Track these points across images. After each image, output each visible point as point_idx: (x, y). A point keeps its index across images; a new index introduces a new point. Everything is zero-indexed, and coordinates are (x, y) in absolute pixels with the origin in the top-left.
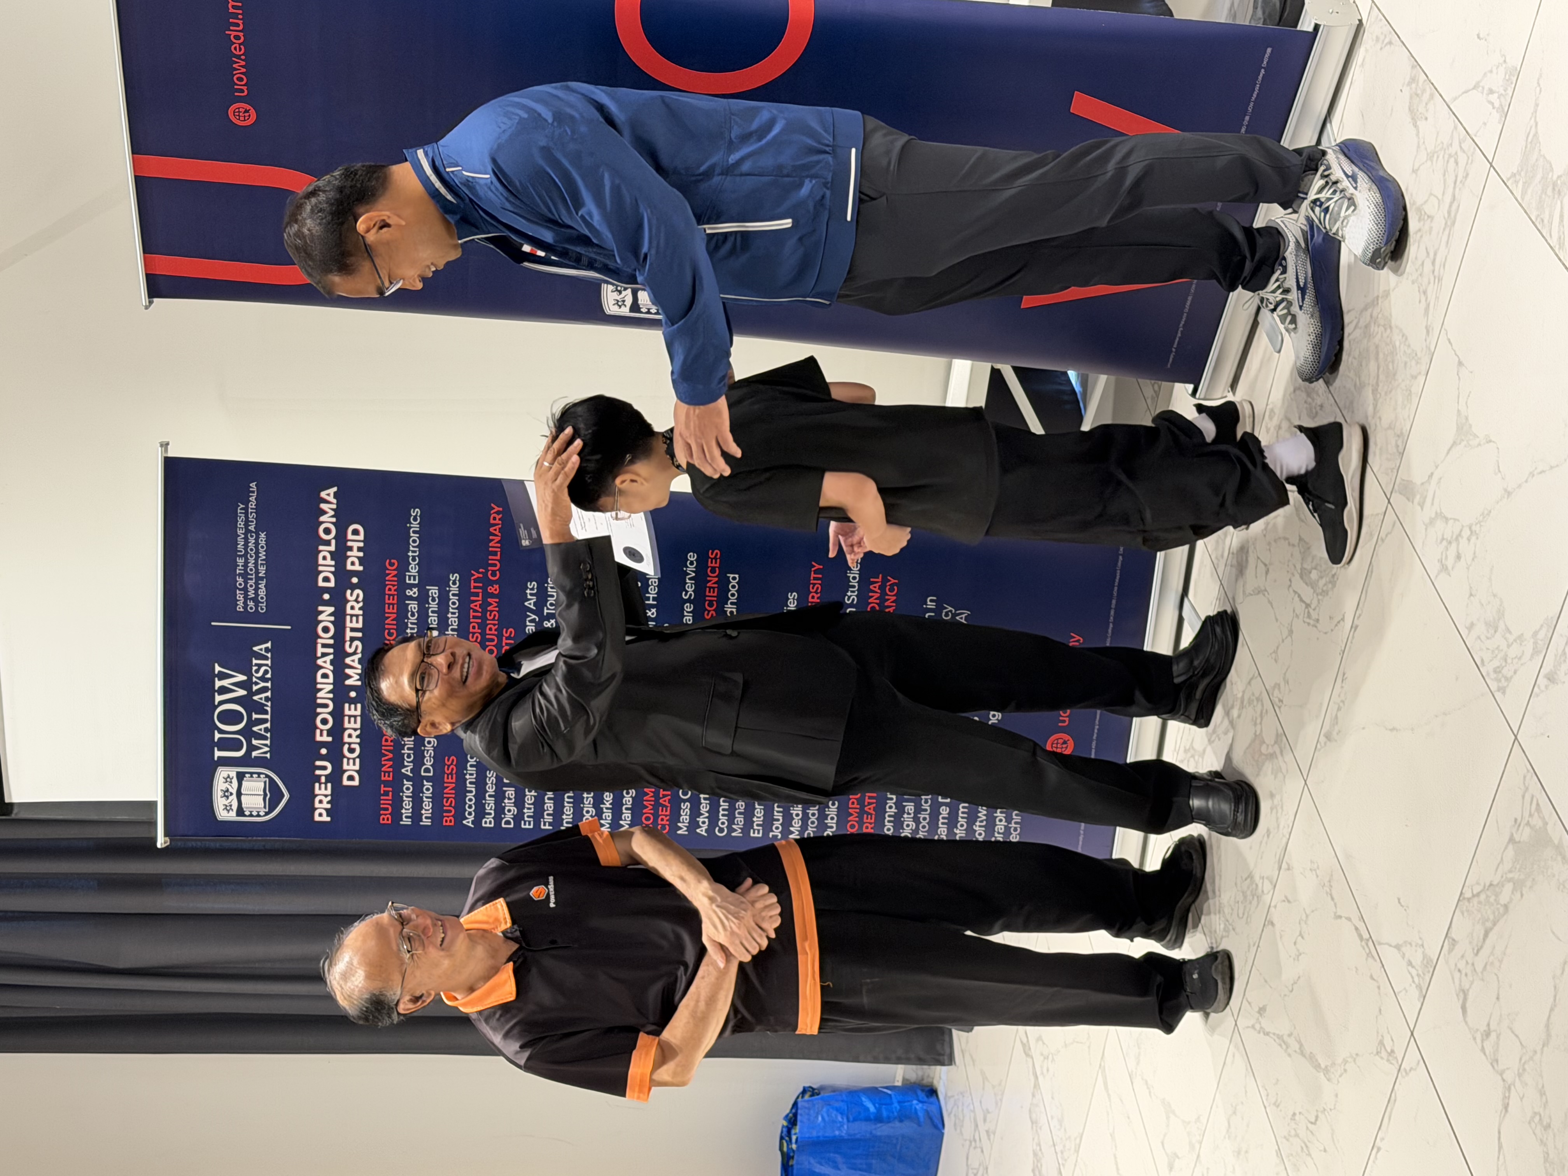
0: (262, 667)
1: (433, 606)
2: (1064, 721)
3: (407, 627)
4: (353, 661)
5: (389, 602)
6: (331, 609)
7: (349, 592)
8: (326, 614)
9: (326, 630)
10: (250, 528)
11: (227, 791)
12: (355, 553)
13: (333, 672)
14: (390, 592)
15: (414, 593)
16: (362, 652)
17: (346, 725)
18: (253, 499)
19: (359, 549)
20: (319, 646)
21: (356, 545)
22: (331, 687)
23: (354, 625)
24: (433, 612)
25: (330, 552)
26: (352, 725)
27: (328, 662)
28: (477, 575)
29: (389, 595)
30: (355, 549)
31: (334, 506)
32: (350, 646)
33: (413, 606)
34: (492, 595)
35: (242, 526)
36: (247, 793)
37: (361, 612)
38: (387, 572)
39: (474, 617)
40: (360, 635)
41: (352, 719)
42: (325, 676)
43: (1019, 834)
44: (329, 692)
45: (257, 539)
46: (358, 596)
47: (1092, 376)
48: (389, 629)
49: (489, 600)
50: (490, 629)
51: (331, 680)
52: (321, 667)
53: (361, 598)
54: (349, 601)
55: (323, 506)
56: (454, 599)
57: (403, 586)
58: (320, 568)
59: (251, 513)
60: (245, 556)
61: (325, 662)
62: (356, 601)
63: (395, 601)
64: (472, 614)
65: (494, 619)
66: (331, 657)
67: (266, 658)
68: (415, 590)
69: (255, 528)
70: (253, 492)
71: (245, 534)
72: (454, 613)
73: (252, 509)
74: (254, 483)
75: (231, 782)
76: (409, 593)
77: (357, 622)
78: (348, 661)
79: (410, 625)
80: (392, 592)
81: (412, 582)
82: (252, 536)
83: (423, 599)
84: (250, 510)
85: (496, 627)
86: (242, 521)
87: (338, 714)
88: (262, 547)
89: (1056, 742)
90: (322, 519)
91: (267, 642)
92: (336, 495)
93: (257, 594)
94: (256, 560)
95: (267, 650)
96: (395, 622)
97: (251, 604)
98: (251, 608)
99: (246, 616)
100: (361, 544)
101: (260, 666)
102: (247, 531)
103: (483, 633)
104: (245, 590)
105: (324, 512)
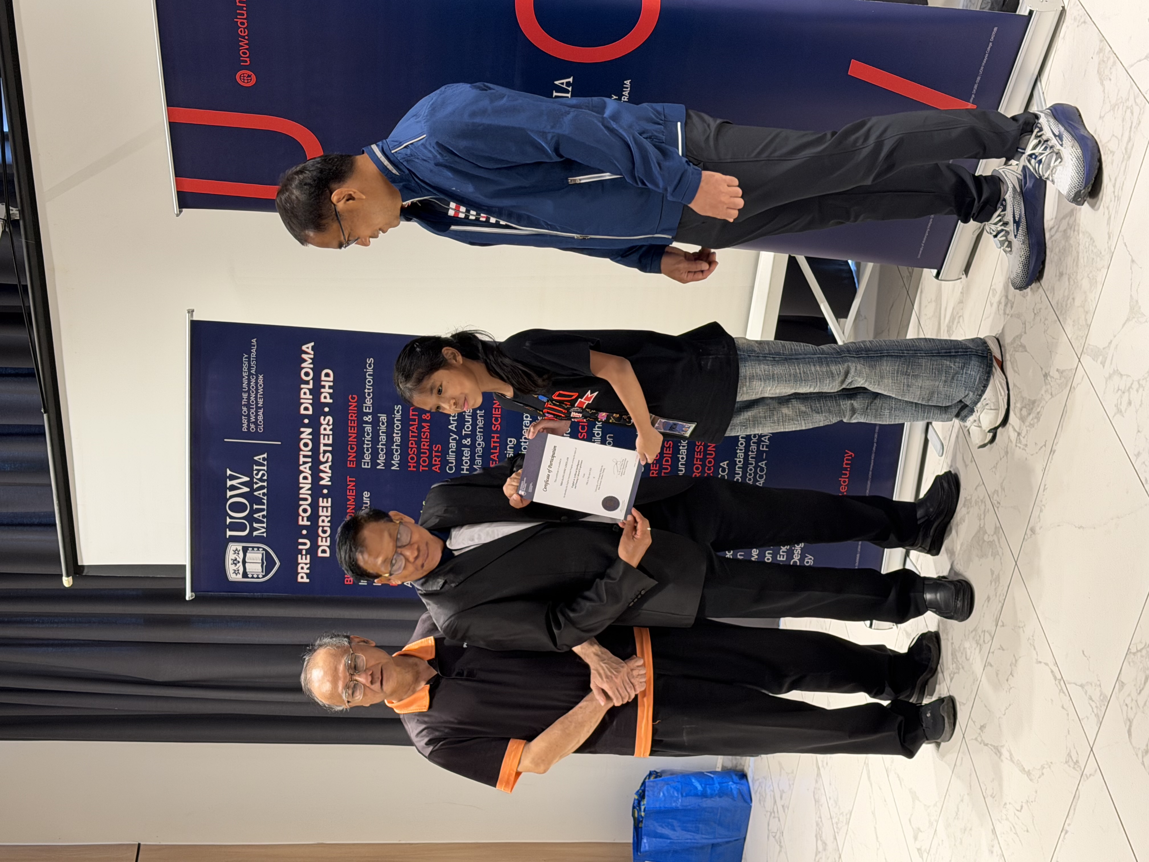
0: (261, 472)
1: (383, 428)
3: (364, 443)
4: (325, 467)
5: (351, 425)
6: (309, 430)
7: (322, 418)
8: (306, 434)
9: (306, 445)
10: (252, 371)
11: (236, 560)
12: (327, 390)
13: (311, 475)
15: (369, 419)
16: (332, 461)
17: (321, 513)
18: (254, 351)
19: (330, 387)
20: (301, 456)
21: (327, 384)
22: (310, 486)
23: (326, 442)
24: (383, 432)
25: (309, 389)
26: (325, 513)
27: (308, 468)
29: (351, 420)
30: (327, 387)
31: (312, 356)
32: (323, 457)
33: (368, 428)
34: (425, 421)
35: (246, 370)
36: (250, 561)
37: (331, 433)
38: (350, 404)
39: (412, 436)
40: (330, 448)
41: (325, 509)
42: (305, 478)
44: (308, 490)
45: (257, 380)
46: (329, 421)
48: (351, 445)
49: (423, 424)
50: (424, 445)
51: (310, 481)
52: (303, 472)
53: (331, 423)
54: (322, 424)
55: (304, 356)
56: (397, 423)
57: (361, 414)
58: (302, 401)
59: (253, 361)
60: (248, 391)
61: (305, 468)
62: (328, 424)
63: (356, 425)
64: (411, 434)
65: (426, 438)
66: (310, 464)
67: (263, 465)
68: (370, 417)
69: (255, 372)
70: (254, 346)
71: (249, 376)
72: (398, 433)
74: (255, 340)
75: (238, 554)
76: (366, 419)
77: (328, 439)
78: (322, 467)
79: (366, 442)
80: (353, 418)
81: (368, 411)
82: (253, 378)
83: (375, 423)
84: (252, 359)
85: (428, 443)
86: (246, 367)
87: (314, 506)
88: (261, 385)
90: (303, 365)
91: (264, 454)
92: (313, 348)
93: (256, 419)
94: (256, 394)
95: (264, 459)
96: (355, 440)
97: (252, 426)
98: (253, 429)
99: (249, 435)
100: (331, 384)
101: (259, 470)
102: (250, 374)
103: (419, 448)
104: (248, 416)
105: (305, 361)
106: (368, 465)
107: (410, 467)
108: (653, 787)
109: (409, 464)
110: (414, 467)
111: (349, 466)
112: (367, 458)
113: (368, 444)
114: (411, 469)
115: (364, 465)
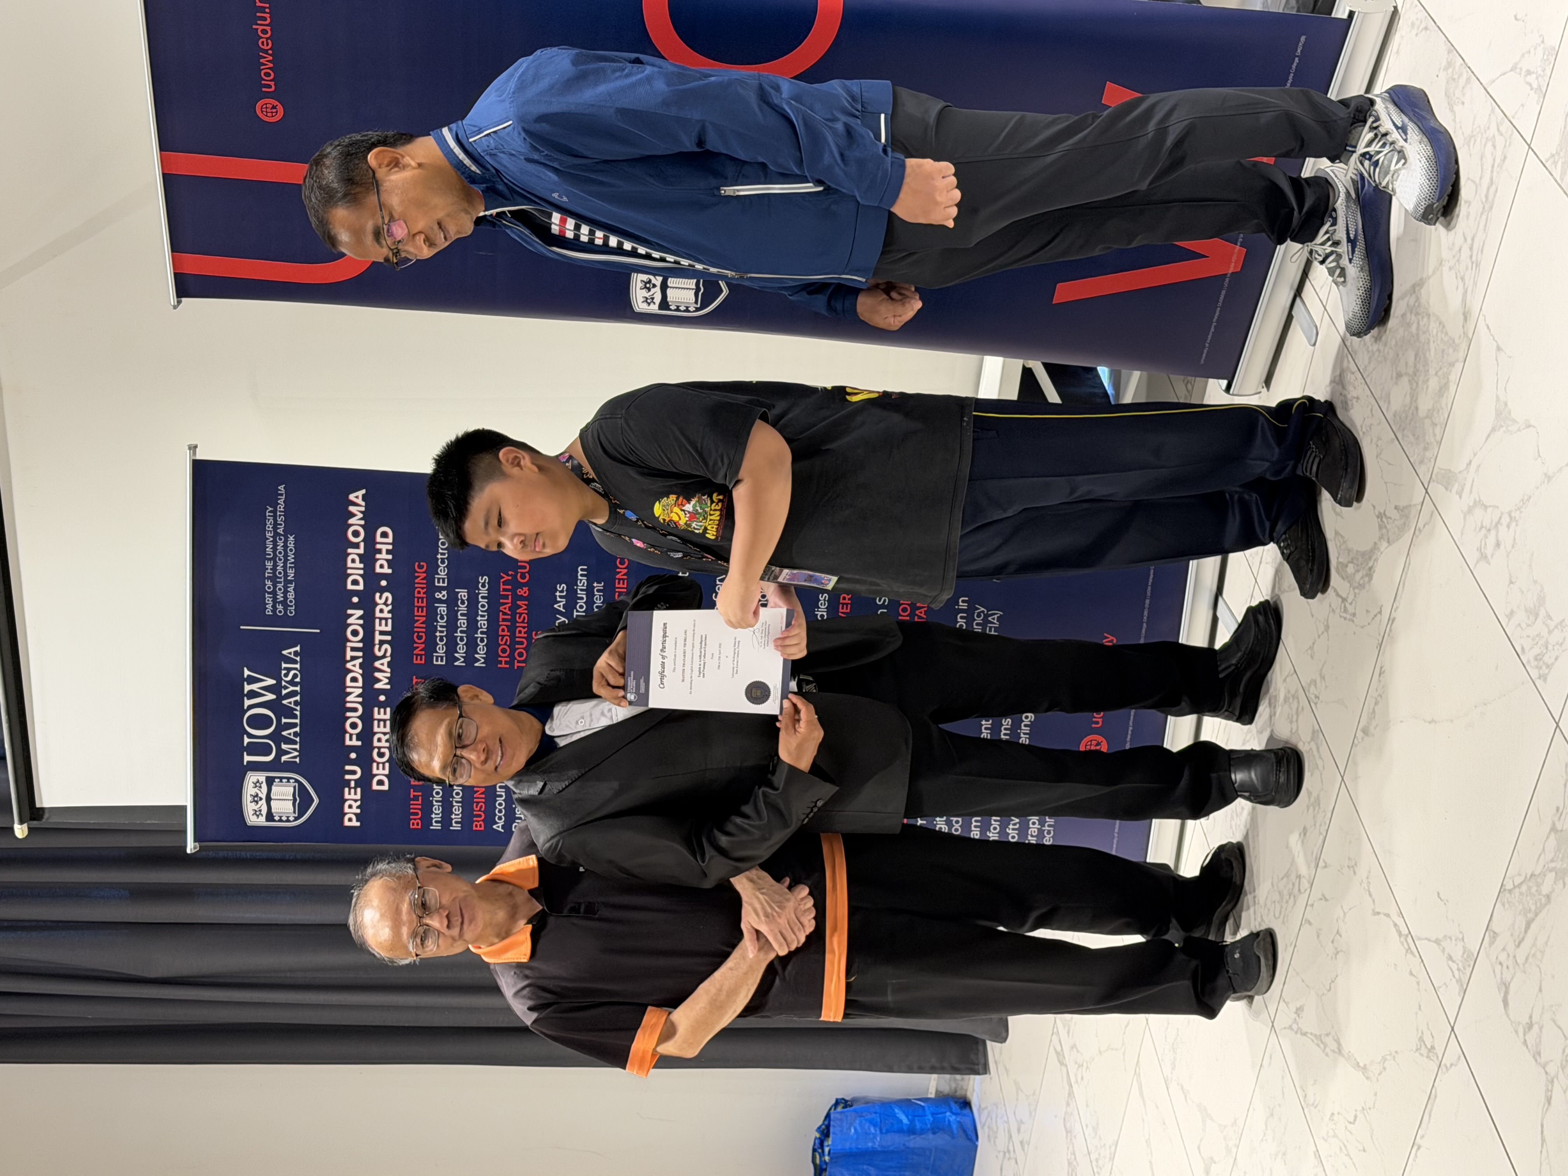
0: (291, 671)
1: (463, 609)
2: (1097, 723)
3: (436, 630)
4: (382, 664)
5: (419, 605)
6: (360, 613)
7: (378, 595)
8: (355, 617)
9: (355, 633)
10: (278, 531)
11: (257, 795)
12: (384, 555)
13: (362, 675)
14: (419, 595)
15: (444, 596)
16: (391, 655)
17: (376, 729)
18: (281, 502)
19: (388, 552)
20: (348, 649)
21: (384, 548)
22: (360, 691)
23: (383, 628)
24: (462, 615)
25: (358, 555)
26: (382, 729)
27: (358, 666)
28: (507, 578)
29: (418, 598)
30: (384, 552)
31: (363, 509)
32: (380, 650)
33: (442, 609)
34: (521, 598)
35: (271, 529)
36: (276, 798)
37: (390, 615)
38: (416, 574)
39: (504, 620)
40: (389, 638)
41: (382, 723)
42: (354, 680)
43: (1052, 837)
44: (358, 696)
45: (286, 542)
46: (387, 599)
47: (1124, 372)
48: (418, 632)
49: (518, 602)
50: (520, 632)
51: (360, 684)
52: (351, 671)
53: (390, 602)
54: (378, 604)
55: (352, 509)
56: (483, 602)
57: (432, 589)
58: (349, 571)
59: (280, 516)
60: (274, 559)
61: (354, 666)
62: (385, 604)
63: (424, 604)
64: (501, 616)
65: (523, 622)
66: (361, 660)
67: (295, 662)
68: (444, 593)
69: (283, 531)
70: (282, 495)
71: (274, 537)
72: (484, 616)
73: (280, 511)
74: (283, 486)
75: (260, 787)
76: (438, 595)
77: (386, 625)
78: (377, 664)
79: (439, 629)
80: (421, 595)
81: (441, 584)
82: (280, 539)
83: (452, 602)
84: (278, 513)
85: (526, 629)
86: (271, 524)
87: (367, 718)
88: (291, 550)
89: (1089, 743)
90: (351, 521)
91: (296, 646)
92: (364, 498)
93: (285, 598)
94: (285, 563)
95: (296, 653)
96: (424, 625)
97: (280, 607)
98: (280, 612)
99: (274, 620)
100: (390, 547)
101: (289, 670)
102: (276, 534)
103: (513, 636)
104: (274, 594)
105: (353, 515)
106: (442, 661)
107: (501, 662)
108: (841, 1120)
109: (500, 659)
110: (506, 662)
111: (415, 662)
112: (441, 650)
113: (441, 632)
114: (503, 665)
115: (437, 661)
